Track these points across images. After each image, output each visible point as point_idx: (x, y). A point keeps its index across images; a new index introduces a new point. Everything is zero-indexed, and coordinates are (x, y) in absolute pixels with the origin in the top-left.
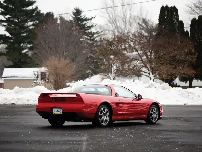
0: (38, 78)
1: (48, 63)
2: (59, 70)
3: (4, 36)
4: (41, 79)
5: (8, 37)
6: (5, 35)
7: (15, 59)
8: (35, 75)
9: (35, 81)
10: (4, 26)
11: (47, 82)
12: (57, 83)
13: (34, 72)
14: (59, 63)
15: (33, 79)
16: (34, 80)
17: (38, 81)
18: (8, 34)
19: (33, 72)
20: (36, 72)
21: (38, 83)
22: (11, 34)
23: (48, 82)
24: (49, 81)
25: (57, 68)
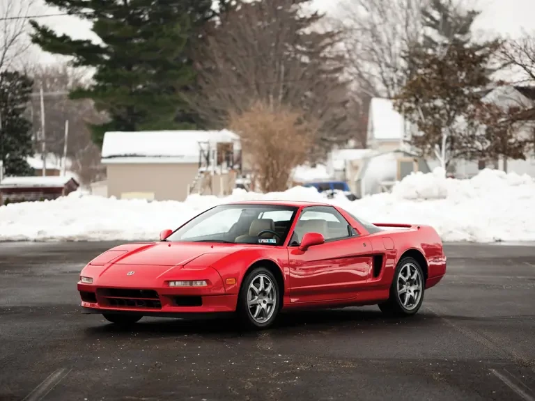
0: (211, 160)
1: (246, 119)
2: (277, 137)
3: (85, 45)
4: (219, 163)
5: (98, 46)
6: (89, 42)
7: (119, 107)
8: (202, 151)
9: (203, 169)
10: (89, 17)
11: (235, 171)
12: (270, 174)
13: (199, 143)
14: (275, 120)
15: (197, 161)
16: (200, 164)
17: (211, 168)
18: (97, 40)
19: (197, 144)
20: (205, 143)
21: (212, 174)
22: (105, 40)
23: (239, 171)
24: (240, 168)
25: (272, 133)
